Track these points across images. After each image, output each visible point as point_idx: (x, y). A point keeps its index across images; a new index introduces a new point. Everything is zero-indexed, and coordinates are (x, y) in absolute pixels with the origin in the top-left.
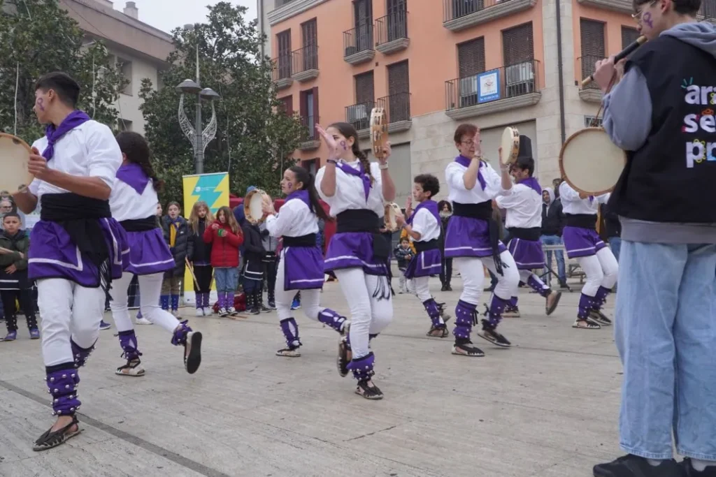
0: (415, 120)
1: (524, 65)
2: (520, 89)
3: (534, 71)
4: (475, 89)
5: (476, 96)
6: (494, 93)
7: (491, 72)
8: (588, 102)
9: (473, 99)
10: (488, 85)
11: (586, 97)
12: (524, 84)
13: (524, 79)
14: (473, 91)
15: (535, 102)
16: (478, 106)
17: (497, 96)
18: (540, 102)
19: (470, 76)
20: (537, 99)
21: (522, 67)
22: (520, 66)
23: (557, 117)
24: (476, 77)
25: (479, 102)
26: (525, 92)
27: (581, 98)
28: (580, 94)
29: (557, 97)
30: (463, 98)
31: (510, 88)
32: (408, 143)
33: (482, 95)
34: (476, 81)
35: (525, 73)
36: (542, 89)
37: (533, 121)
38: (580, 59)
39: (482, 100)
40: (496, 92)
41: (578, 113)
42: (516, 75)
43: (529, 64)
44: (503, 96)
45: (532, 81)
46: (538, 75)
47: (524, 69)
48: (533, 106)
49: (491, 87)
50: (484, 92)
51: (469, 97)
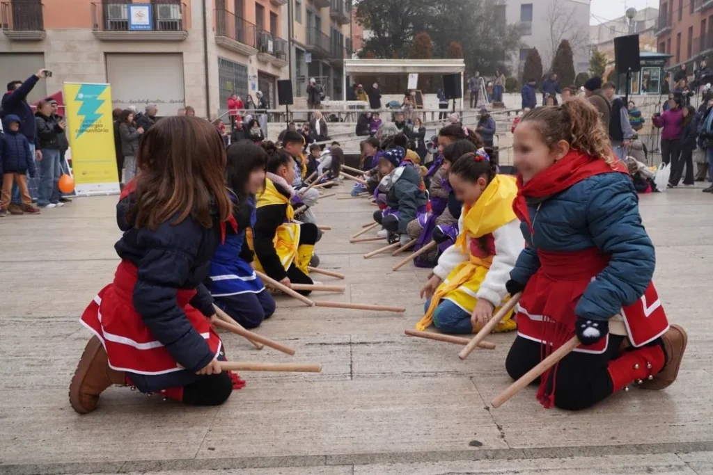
0: (49, 32)
1: (175, 6)
2: (171, 26)
3: (181, 12)
4: (124, 16)
5: (127, 23)
6: (145, 24)
7: (141, 4)
8: (220, 46)
9: (124, 25)
10: (140, 16)
11: (220, 41)
12: (176, 22)
13: (175, 17)
14: (123, 18)
15: (183, 38)
16: (129, 32)
17: (149, 27)
18: (187, 39)
19: (120, 3)
20: (185, 36)
21: (174, 8)
22: (171, 6)
23: (202, 54)
24: (126, 6)
25: (129, 29)
26: (176, 29)
27: (216, 42)
28: (216, 38)
29: (201, 39)
30: (112, 22)
31: (161, 23)
32: (42, 53)
33: (132, 23)
34: (126, 10)
35: (175, 13)
36: (188, 29)
37: (180, 54)
38: (215, 11)
39: (133, 27)
40: (148, 23)
41: (214, 54)
42: (168, 12)
43: (178, 6)
44: (154, 28)
45: (180, 20)
46: (185, 16)
47: (175, 10)
48: (180, 41)
49: (143, 18)
50: (135, 21)
51: (119, 22)
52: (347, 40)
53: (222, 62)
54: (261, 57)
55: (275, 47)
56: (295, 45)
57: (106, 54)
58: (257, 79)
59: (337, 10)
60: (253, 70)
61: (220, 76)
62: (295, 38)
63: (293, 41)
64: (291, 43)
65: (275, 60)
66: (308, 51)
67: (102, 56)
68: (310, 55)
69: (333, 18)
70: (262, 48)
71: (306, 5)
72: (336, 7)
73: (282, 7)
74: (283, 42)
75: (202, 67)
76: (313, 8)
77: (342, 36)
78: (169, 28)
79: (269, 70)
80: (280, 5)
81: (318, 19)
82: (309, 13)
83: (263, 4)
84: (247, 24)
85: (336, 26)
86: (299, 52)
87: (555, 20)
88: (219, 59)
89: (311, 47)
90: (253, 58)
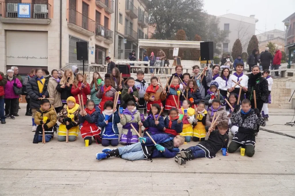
1: (44, 5)
2: (41, 16)
3: (48, 9)
4: (16, 10)
5: (17, 13)
6: (27, 14)
7: (25, 4)
8: (70, 29)
9: (15, 15)
10: (24, 10)
11: (70, 26)
12: (44, 14)
13: (44, 11)
14: (15, 11)
15: (48, 23)
16: (18, 19)
17: (29, 16)
18: (51, 24)
19: (14, 3)
20: (49, 22)
21: (43, 6)
22: (42, 5)
23: (59, 33)
24: (17, 4)
25: (18, 17)
26: (44, 18)
27: (68, 26)
28: (68, 24)
29: (59, 24)
30: (8, 13)
31: (36, 14)
33: (20, 14)
34: (17, 6)
35: (44, 9)
36: (51, 18)
37: (47, 32)
38: (68, 10)
39: (20, 16)
40: (28, 14)
41: (66, 33)
42: (39, 9)
43: (46, 5)
44: (32, 17)
45: (48, 13)
46: (50, 12)
47: (44, 7)
48: (47, 25)
49: (26, 11)
50: (21, 12)
51: (13, 13)
52: (146, 35)
53: (71, 38)
54: (97, 38)
55: (106, 34)
56: (118, 34)
57: (6, 31)
58: (94, 49)
59: (141, 21)
60: (92, 44)
61: (70, 46)
62: (118, 31)
63: (117, 33)
64: (116, 33)
65: (105, 40)
66: (125, 38)
67: (3, 32)
68: (126, 40)
69: (139, 24)
70: (98, 33)
71: (125, 16)
72: (141, 19)
73: (111, 14)
74: (111, 32)
75: (59, 40)
76: (129, 18)
77: (143, 33)
78: (40, 17)
79: (102, 45)
80: (111, 13)
81: (131, 24)
82: (127, 20)
83: (100, 11)
84: (90, 21)
85: (140, 28)
86: (120, 38)
87: (240, 31)
88: (70, 36)
89: (127, 36)
90: (93, 37)
